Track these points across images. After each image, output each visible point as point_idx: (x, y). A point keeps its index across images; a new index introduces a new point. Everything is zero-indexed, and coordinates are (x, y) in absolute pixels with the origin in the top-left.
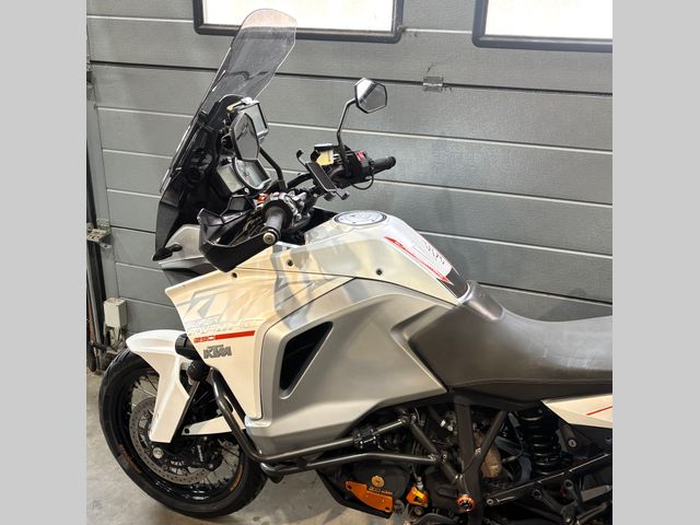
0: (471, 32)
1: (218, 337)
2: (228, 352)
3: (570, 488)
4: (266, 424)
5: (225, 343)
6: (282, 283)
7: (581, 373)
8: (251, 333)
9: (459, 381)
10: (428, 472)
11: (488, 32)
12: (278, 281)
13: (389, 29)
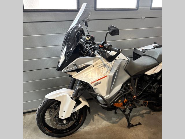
0: (94, 8)
1: (98, 80)
2: (100, 83)
3: (152, 86)
4: (108, 96)
5: (99, 81)
6: (105, 65)
7: (151, 65)
8: (106, 76)
9: (133, 74)
10: (126, 95)
11: (97, 8)
12: (104, 64)
13: (76, 8)
